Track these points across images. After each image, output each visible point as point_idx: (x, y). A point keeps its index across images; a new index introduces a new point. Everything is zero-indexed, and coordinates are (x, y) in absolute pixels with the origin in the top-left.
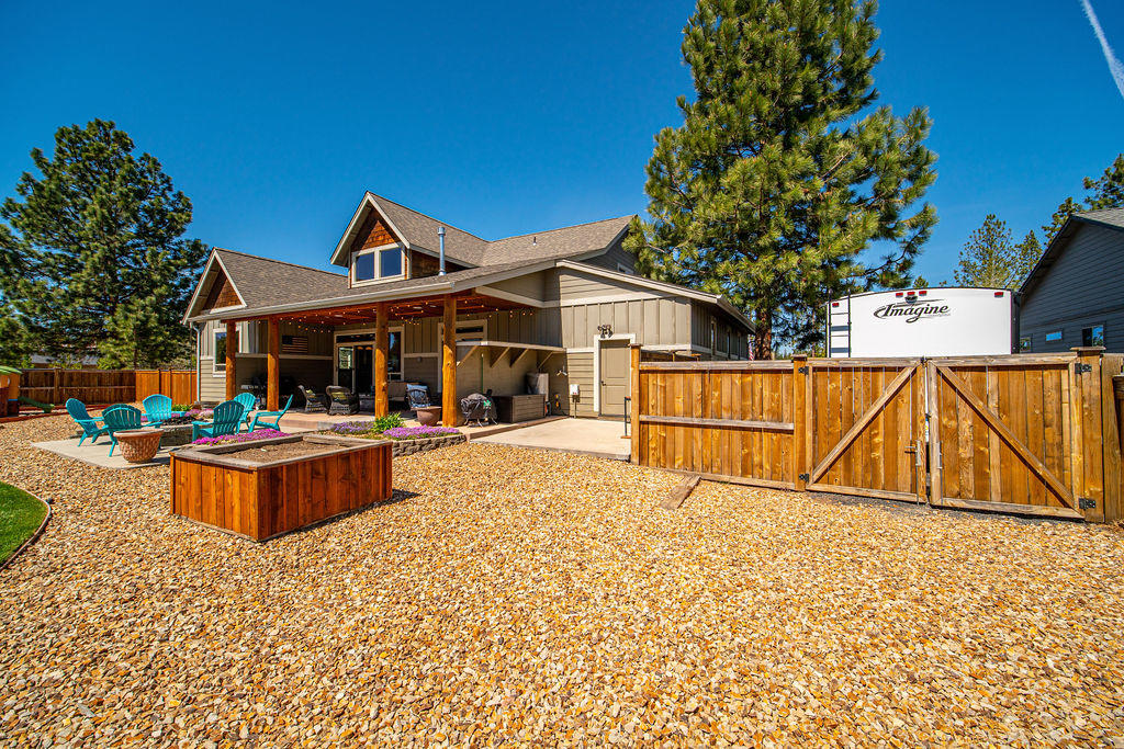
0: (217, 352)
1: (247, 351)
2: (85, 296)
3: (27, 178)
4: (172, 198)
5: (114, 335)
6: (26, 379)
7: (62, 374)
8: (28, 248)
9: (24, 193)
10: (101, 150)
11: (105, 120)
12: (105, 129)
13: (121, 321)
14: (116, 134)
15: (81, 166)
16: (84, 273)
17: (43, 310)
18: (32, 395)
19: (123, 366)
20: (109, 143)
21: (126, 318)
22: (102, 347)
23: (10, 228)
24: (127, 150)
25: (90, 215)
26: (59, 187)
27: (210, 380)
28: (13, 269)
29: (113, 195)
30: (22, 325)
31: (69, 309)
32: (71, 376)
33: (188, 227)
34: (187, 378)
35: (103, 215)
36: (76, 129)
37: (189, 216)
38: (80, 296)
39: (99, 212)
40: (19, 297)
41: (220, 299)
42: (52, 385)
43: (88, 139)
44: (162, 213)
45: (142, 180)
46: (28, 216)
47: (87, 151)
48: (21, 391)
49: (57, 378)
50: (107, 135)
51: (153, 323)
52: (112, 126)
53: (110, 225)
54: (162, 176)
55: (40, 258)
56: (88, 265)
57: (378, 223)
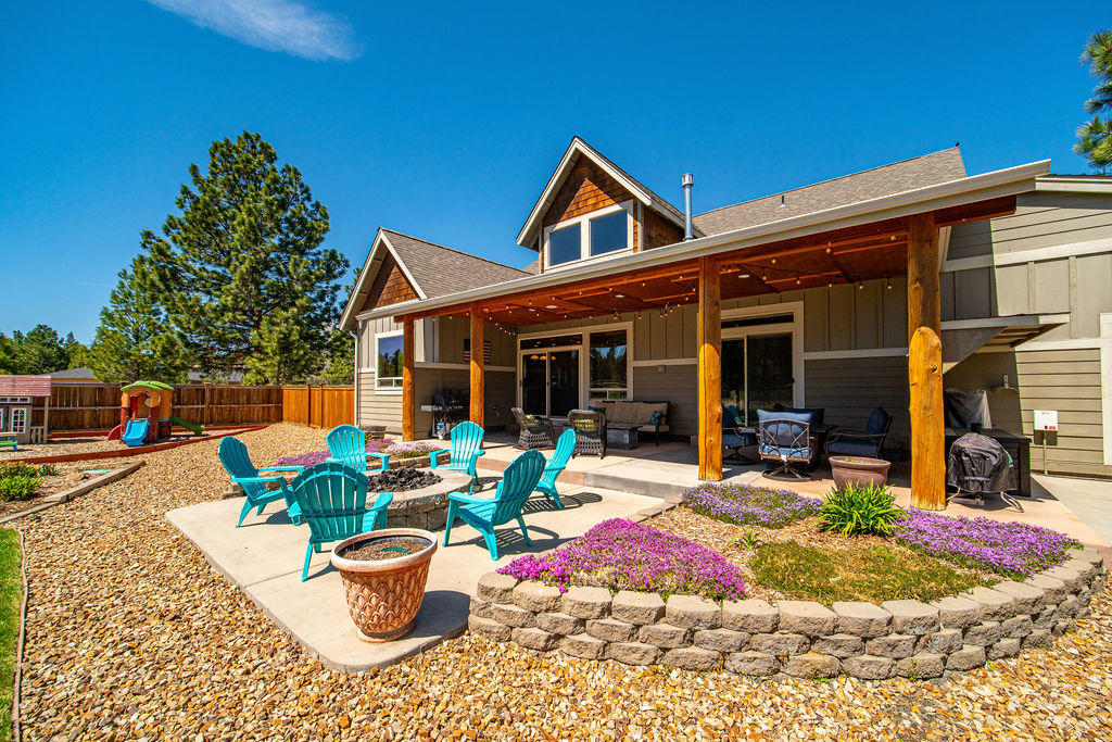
0: (380, 363)
1: (423, 361)
2: (235, 309)
3: (185, 191)
4: (311, 209)
5: (259, 349)
6: (179, 397)
7: (212, 390)
8: (185, 262)
9: (182, 207)
10: (249, 161)
11: (252, 134)
12: (252, 141)
13: (266, 335)
14: (262, 145)
15: (231, 177)
16: (233, 285)
17: (197, 325)
18: (184, 414)
19: (267, 382)
20: (254, 155)
21: (271, 332)
22: (250, 362)
23: (171, 243)
24: (271, 161)
25: (239, 224)
26: (212, 199)
27: (371, 399)
28: (172, 284)
29: (261, 205)
30: (179, 341)
31: (219, 323)
32: (221, 392)
33: (326, 236)
34: (340, 396)
35: (250, 223)
36: (227, 141)
37: (327, 224)
38: (229, 310)
39: (247, 221)
40: (177, 312)
41: (384, 296)
42: (203, 404)
43: (238, 152)
44: (302, 221)
45: (285, 190)
46: (186, 230)
47: (237, 162)
48: (173, 409)
49: (208, 394)
50: (254, 147)
51: (295, 337)
52: (258, 137)
53: (255, 234)
54: (302, 185)
55: (195, 273)
56: (236, 277)
57: (587, 181)
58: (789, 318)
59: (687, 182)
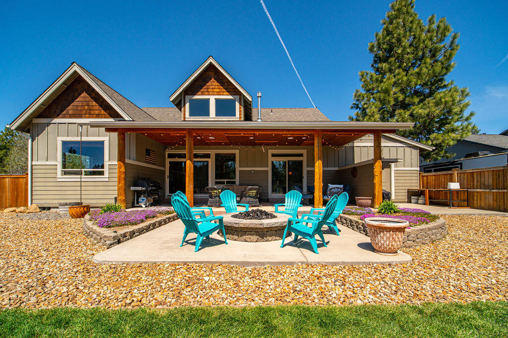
57: (213, 80)
58: (301, 155)
59: (260, 95)
